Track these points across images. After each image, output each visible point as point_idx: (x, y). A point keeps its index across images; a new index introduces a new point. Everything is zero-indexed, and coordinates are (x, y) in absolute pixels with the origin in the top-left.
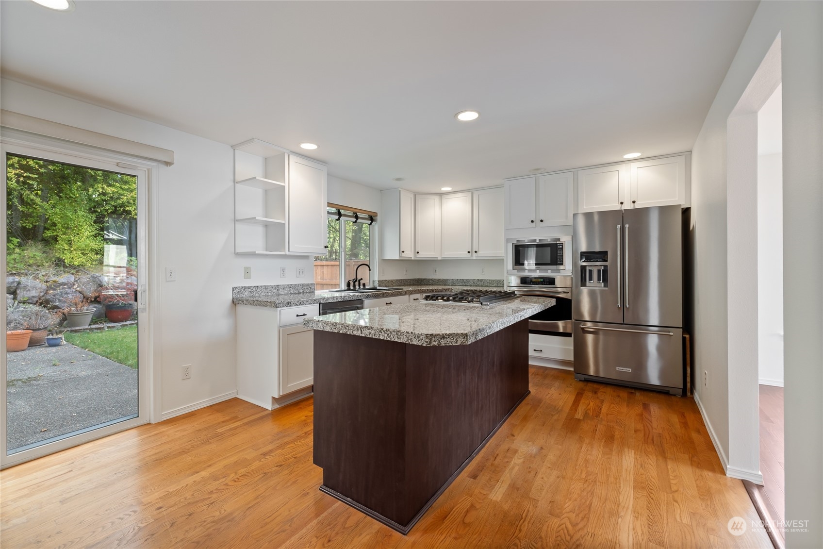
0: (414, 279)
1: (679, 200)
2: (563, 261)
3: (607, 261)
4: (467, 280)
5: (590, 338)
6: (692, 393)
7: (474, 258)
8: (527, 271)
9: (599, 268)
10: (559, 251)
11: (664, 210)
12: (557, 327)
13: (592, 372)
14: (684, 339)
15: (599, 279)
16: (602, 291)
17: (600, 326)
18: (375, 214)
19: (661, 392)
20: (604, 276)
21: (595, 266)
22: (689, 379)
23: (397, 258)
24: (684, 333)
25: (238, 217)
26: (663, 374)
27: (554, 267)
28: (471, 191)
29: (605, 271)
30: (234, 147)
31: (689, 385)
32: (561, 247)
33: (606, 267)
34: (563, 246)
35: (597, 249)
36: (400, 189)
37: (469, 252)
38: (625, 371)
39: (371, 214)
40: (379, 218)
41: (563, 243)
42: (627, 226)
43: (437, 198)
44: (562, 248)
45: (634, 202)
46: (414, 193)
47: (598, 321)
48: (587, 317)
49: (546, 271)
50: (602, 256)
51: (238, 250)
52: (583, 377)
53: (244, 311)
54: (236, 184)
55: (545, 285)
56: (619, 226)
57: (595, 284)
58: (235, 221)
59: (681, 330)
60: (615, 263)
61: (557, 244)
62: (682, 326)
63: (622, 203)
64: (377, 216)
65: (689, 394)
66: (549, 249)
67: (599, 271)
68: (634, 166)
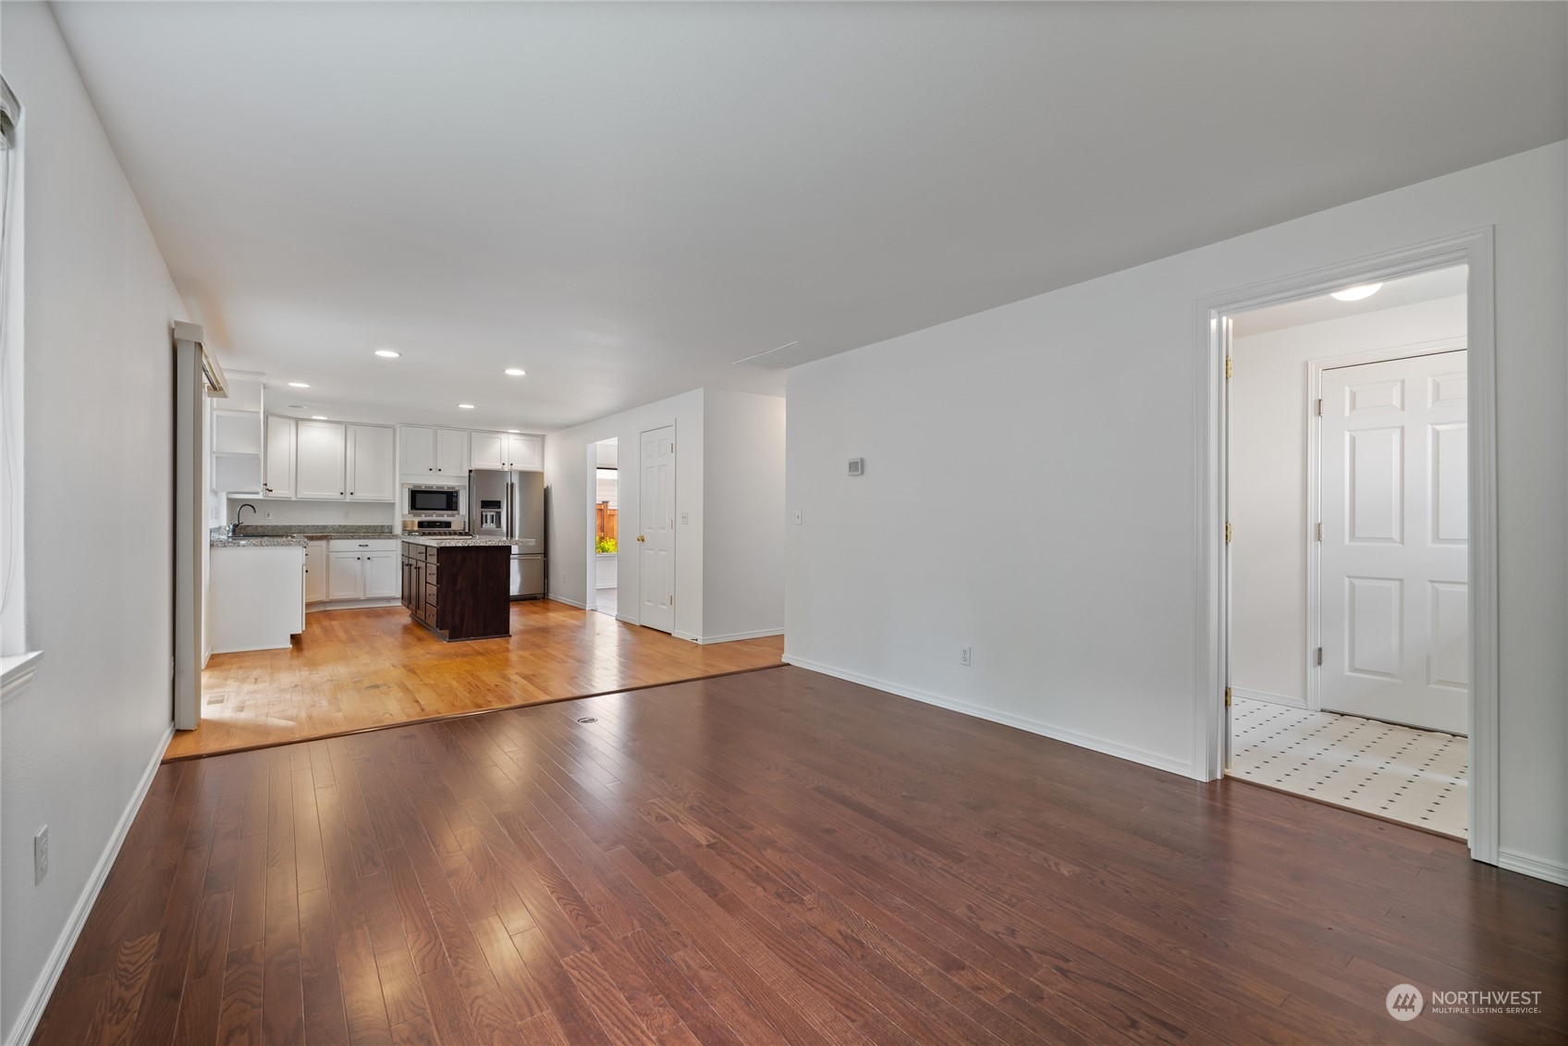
2: (458, 507)
28: (346, 425)
32: (456, 494)
34: (459, 494)
43: (293, 423)
61: (452, 491)
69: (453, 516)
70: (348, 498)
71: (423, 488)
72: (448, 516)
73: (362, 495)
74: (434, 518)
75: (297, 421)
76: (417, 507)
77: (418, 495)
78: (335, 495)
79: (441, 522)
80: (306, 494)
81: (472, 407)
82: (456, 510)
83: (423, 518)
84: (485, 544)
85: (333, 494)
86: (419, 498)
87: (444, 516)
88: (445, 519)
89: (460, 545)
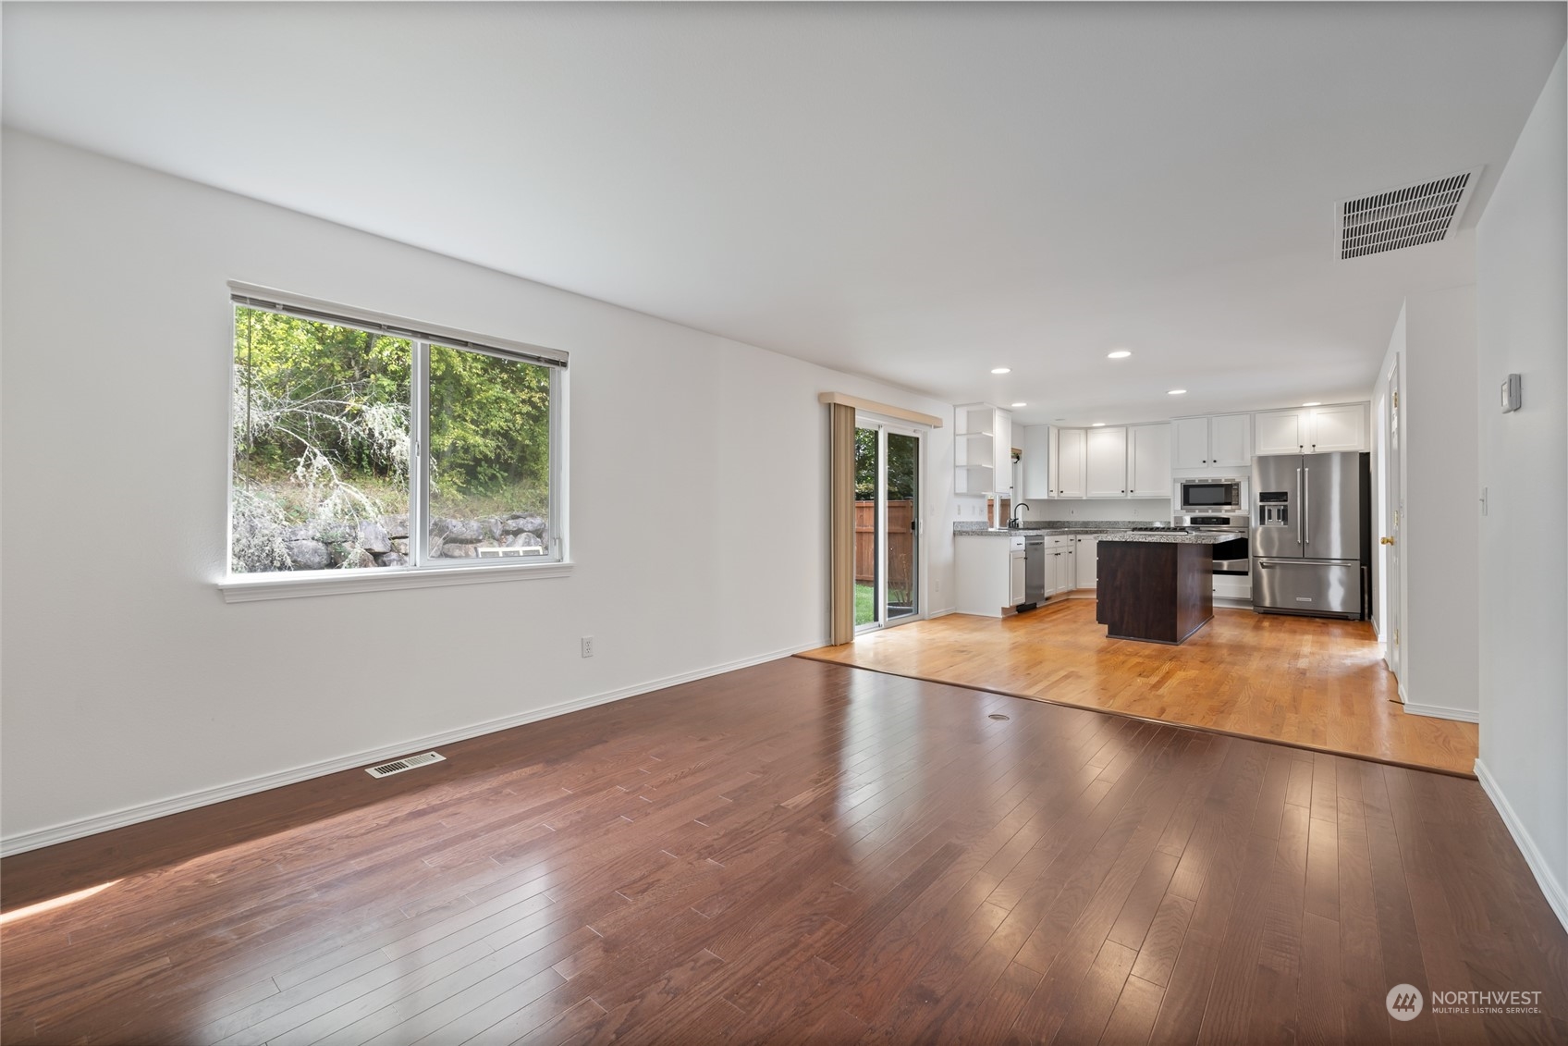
1: (1359, 446)
2: (1239, 502)
3: (1286, 501)
5: (1264, 572)
6: (1370, 618)
7: (1129, 498)
8: (1197, 511)
9: (1279, 507)
11: (1345, 456)
12: (1221, 565)
13: (1267, 603)
14: (1362, 570)
15: (1279, 518)
16: (1280, 530)
17: (1277, 561)
19: (1340, 618)
20: (1284, 515)
21: (1273, 506)
22: (1366, 606)
23: (1046, 497)
24: (1361, 565)
25: (957, 464)
26: (1344, 602)
27: (1229, 507)
28: (1127, 427)
29: (1285, 511)
30: (955, 407)
31: (1366, 611)
32: (1236, 487)
33: (1285, 507)
34: (1238, 486)
35: (1273, 489)
36: (1046, 425)
37: (1123, 492)
38: (1304, 601)
39: (1016, 452)
41: (1238, 484)
42: (1307, 469)
43: (1083, 432)
44: (1238, 489)
45: (1314, 446)
46: (1059, 428)
47: (1274, 555)
48: (1261, 552)
49: (1220, 511)
50: (1281, 496)
51: (957, 491)
52: (1262, 610)
53: (963, 540)
54: (957, 437)
56: (1299, 470)
57: (1274, 523)
58: (955, 466)
59: (1359, 562)
60: (1295, 504)
61: (1232, 484)
62: (1359, 558)
63: (1301, 447)
65: (1366, 618)
66: (1223, 489)
67: (1279, 511)
68: (1314, 412)
69: (1233, 511)
70: (1130, 496)
71: (1197, 482)
72: (1227, 511)
73: (1142, 492)
74: (1210, 514)
75: (1087, 430)
76: (1191, 502)
77: (1191, 490)
78: (1116, 493)
79: (1218, 518)
80: (1096, 493)
81: (1184, 391)
82: (1237, 504)
83: (1198, 514)
84: (1144, 540)
85: (1115, 493)
86: (1191, 494)
87: (1224, 512)
88: (1223, 515)
89: (1117, 539)
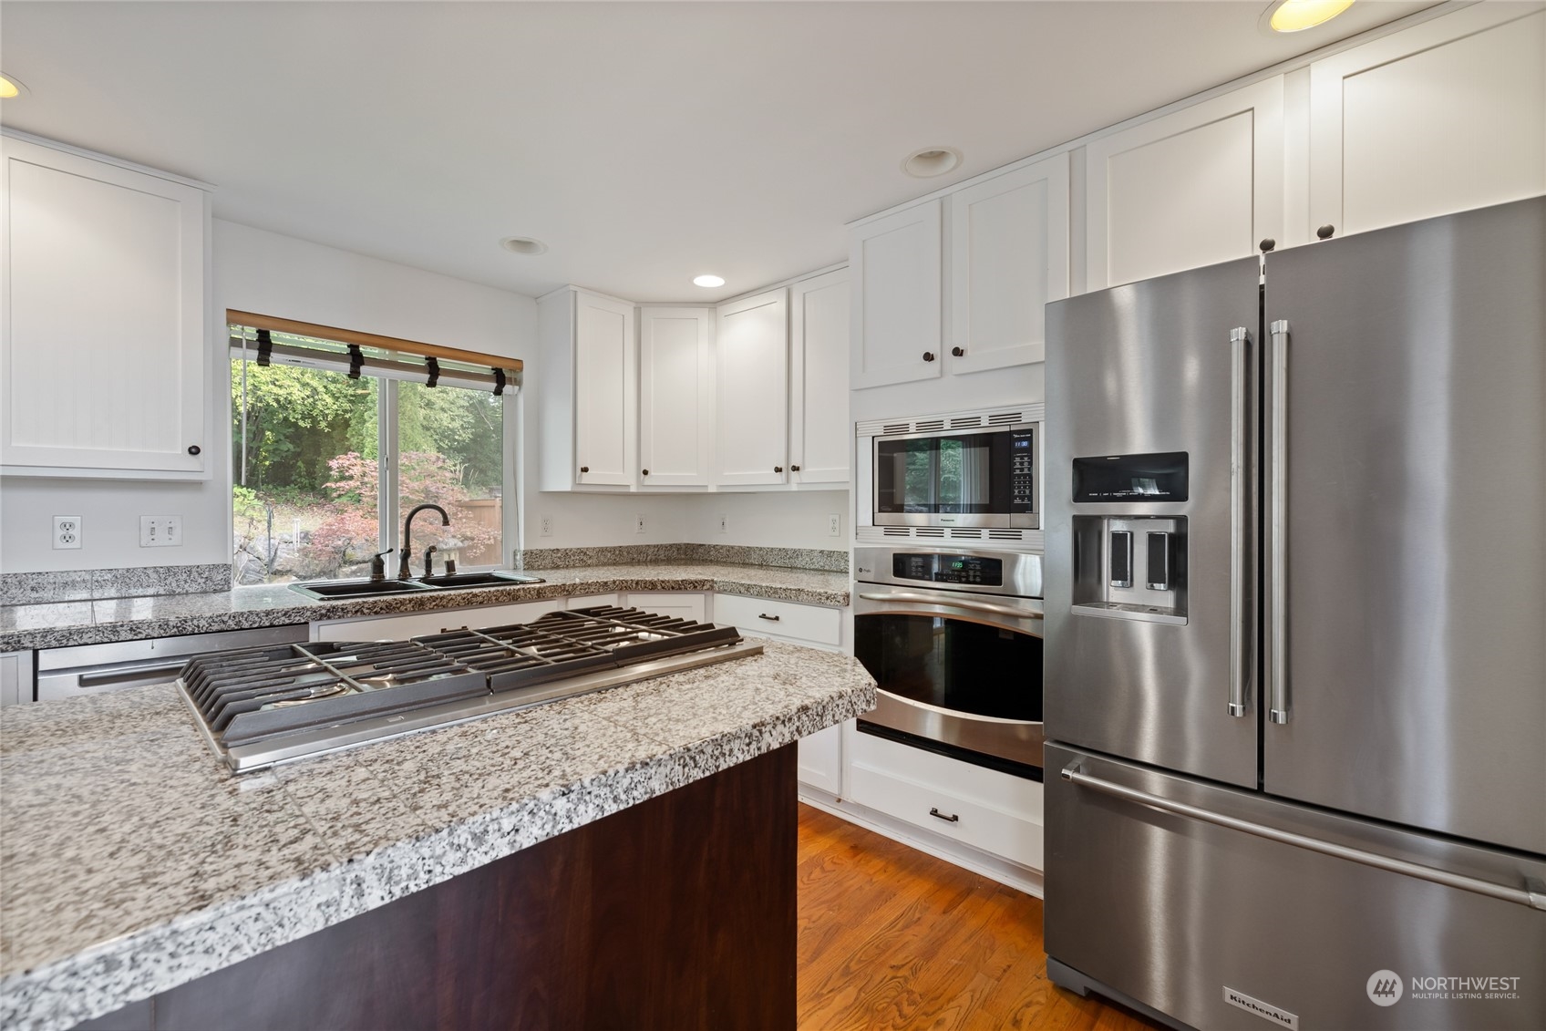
0: (671, 546)
2: (1030, 498)
3: (1185, 498)
4: (795, 551)
7: (794, 487)
8: (913, 531)
9: (1155, 526)
10: (1018, 460)
15: (1154, 577)
18: (517, 365)
20: (1174, 561)
21: (1140, 520)
23: (578, 486)
27: (1002, 519)
28: (783, 284)
29: (1179, 541)
32: (1025, 444)
33: (1181, 521)
34: (1030, 440)
35: (1141, 444)
36: (572, 288)
37: (778, 470)
38: (1264, 1016)
39: (499, 364)
40: (527, 375)
41: (1030, 431)
42: (1279, 328)
43: (703, 315)
44: (1029, 450)
46: (637, 302)
49: (975, 533)
50: (1163, 474)
55: (968, 582)
56: (1243, 330)
57: (1138, 597)
60: (1218, 507)
61: (1011, 433)
64: (521, 369)
66: (982, 452)
67: (1154, 539)
